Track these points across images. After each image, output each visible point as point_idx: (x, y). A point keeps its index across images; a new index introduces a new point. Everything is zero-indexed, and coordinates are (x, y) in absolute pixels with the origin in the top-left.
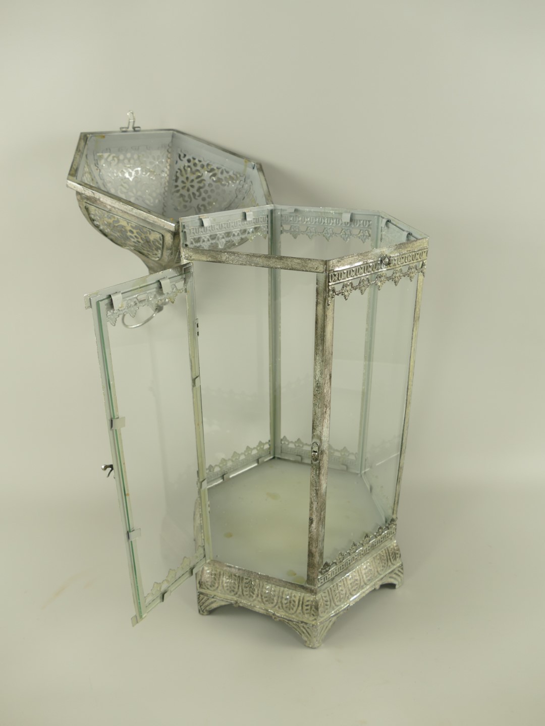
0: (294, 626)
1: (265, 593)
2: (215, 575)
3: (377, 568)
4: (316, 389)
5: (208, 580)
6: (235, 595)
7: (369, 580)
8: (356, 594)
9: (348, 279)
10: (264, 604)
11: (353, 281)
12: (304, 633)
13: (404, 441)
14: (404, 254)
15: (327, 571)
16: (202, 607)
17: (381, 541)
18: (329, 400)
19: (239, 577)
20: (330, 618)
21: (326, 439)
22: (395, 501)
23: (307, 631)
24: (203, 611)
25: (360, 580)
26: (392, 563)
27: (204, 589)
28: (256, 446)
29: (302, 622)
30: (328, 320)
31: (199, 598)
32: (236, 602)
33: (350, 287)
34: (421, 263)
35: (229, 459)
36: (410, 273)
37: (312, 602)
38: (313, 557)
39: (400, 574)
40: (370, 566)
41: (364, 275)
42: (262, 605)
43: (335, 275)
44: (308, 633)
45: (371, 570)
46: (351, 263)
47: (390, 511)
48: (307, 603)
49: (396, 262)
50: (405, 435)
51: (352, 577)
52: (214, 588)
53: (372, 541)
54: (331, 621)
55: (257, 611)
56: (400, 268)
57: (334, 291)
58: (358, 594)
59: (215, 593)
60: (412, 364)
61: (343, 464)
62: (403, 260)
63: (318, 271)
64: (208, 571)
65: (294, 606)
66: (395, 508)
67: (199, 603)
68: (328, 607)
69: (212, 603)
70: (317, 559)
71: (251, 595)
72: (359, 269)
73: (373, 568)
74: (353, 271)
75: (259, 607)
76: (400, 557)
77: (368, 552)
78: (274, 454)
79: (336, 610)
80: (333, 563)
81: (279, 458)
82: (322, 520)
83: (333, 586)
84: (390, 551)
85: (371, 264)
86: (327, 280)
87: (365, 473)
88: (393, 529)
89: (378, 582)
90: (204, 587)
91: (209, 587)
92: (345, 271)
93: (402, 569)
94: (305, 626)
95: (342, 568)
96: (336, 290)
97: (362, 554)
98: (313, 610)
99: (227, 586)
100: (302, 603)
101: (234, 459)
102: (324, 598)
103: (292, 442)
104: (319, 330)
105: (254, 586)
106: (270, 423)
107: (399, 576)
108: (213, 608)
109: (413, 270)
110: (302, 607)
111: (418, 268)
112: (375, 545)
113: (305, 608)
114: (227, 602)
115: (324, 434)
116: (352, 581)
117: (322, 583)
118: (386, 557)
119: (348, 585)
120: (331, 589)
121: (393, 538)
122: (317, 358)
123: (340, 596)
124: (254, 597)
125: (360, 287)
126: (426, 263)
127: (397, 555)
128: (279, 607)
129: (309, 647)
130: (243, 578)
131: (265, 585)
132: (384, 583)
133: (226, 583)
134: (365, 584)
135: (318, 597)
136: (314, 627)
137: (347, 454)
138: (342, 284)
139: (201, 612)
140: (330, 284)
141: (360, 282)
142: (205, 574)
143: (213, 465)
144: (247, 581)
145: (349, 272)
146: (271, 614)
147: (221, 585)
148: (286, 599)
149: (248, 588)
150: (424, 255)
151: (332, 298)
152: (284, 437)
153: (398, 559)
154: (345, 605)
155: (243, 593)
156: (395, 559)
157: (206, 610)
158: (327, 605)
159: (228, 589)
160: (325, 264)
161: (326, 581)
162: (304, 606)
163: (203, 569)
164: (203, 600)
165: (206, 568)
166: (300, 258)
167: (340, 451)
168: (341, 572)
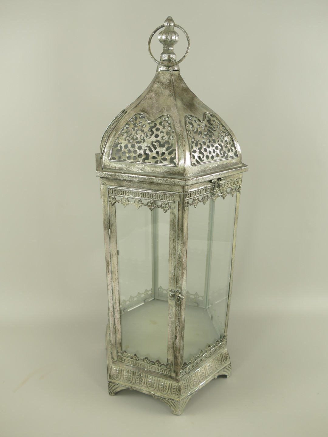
0: (166, 402)
1: (149, 382)
2: (119, 371)
3: (215, 366)
4: (178, 259)
5: (114, 374)
6: (131, 383)
7: (211, 373)
8: (203, 382)
9: (196, 196)
10: (148, 388)
11: (199, 197)
12: (172, 406)
13: (230, 289)
14: (228, 181)
15: (185, 368)
16: (111, 391)
17: (218, 349)
18: (186, 266)
19: (133, 372)
20: (187, 397)
21: (184, 288)
22: (226, 325)
23: (174, 404)
24: (111, 393)
25: (206, 373)
26: (224, 363)
27: (112, 379)
28: (143, 292)
29: (171, 399)
30: (185, 220)
31: (109, 385)
32: (132, 387)
33: (197, 200)
34: (238, 186)
35: (127, 300)
36: (232, 192)
37: (177, 386)
38: (177, 359)
39: (229, 369)
40: (211, 364)
41: (205, 193)
42: (147, 390)
43: (189, 194)
44: (175, 406)
45: (212, 367)
46: (197, 187)
47: (223, 331)
48: (174, 387)
49: (224, 186)
50: (231, 286)
51: (201, 371)
52: (118, 379)
53: (213, 349)
54: (188, 398)
55: (144, 393)
56: (226, 189)
57: (188, 203)
58: (204, 382)
59: (119, 382)
60: (234, 244)
61: (195, 303)
62: (228, 185)
63: (179, 192)
64: (115, 369)
65: (166, 389)
66: (226, 329)
67: (109, 388)
68: (186, 390)
69: (117, 388)
70: (179, 360)
71: (140, 383)
72: (202, 190)
73: (213, 365)
74: (199, 191)
75: (145, 390)
76: (229, 358)
77: (210, 355)
78: (155, 297)
79: (191, 392)
80: (189, 363)
81: (157, 299)
82: (182, 337)
83: (190, 377)
84: (223, 355)
85: (209, 188)
86: (184, 197)
87: (208, 308)
88: (224, 342)
89: (216, 374)
90: (112, 378)
91: (115, 378)
92: (194, 192)
93: (231, 366)
94: (172, 401)
95: (194, 366)
96: (189, 203)
97: (207, 357)
98: (178, 392)
99: (126, 378)
100: (171, 387)
101: (130, 300)
102: (184, 384)
103: (165, 290)
104: (180, 225)
105: (142, 377)
106: (152, 278)
107: (229, 370)
108: (117, 391)
109: (234, 190)
110: (171, 389)
111: (236, 189)
112: (214, 352)
113: (173, 390)
114: (126, 387)
115: (183, 286)
116: (201, 373)
117: (182, 375)
118: (221, 359)
119: (198, 376)
120: (188, 378)
121: (225, 347)
122: (179, 241)
123: (193, 383)
124: (142, 384)
125: (203, 200)
126: (241, 187)
127: (227, 358)
128: (157, 390)
129: (175, 415)
130: (135, 372)
131: (149, 377)
132: (220, 375)
133: (125, 375)
134: (209, 375)
135: (180, 383)
136: (178, 402)
137: (198, 297)
139: (110, 394)
140: (186, 199)
141: (203, 198)
142: (113, 370)
144: (138, 374)
145: (197, 192)
146: (152, 395)
147: (122, 377)
148: (162, 385)
149: (139, 379)
150: (240, 182)
151: (187, 207)
153: (228, 360)
154: (197, 389)
155: (135, 382)
156: (226, 360)
157: (113, 393)
158: (186, 389)
159: (126, 380)
160: (183, 188)
161: (185, 374)
162: (172, 389)
163: (112, 367)
164: (111, 387)
165: (113, 367)
166: (169, 185)
167: (194, 295)
168: (194, 368)
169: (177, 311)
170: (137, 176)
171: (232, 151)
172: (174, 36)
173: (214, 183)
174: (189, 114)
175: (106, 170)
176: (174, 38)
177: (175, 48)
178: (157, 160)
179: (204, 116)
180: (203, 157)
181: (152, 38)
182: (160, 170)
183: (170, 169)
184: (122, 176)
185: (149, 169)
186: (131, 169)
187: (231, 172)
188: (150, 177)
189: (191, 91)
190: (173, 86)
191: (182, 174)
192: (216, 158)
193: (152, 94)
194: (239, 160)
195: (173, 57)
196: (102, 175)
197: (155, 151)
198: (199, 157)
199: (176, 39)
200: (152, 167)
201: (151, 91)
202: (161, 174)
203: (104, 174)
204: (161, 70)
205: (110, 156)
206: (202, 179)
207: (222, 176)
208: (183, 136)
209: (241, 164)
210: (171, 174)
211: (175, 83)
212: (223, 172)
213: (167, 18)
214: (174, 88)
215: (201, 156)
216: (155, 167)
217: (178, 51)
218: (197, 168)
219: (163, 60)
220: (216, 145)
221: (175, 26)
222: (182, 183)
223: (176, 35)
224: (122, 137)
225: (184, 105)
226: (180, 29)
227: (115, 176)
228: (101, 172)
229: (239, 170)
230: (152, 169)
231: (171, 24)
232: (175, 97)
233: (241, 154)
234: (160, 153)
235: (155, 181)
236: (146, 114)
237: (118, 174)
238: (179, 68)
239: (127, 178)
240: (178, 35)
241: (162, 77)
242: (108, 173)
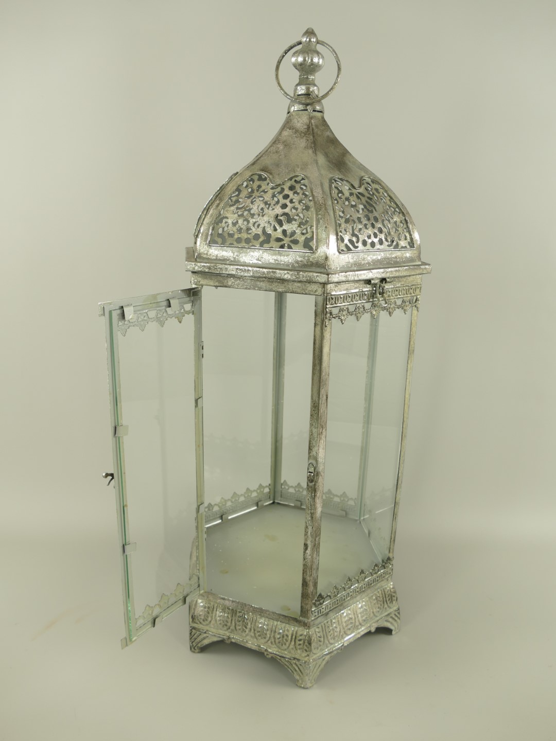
0: (286, 663)
1: (258, 627)
2: (209, 608)
3: (373, 609)
4: (313, 409)
5: (201, 613)
6: (227, 629)
7: (364, 621)
8: (350, 634)
9: (344, 304)
10: (257, 639)
11: (349, 307)
12: (296, 671)
13: (400, 475)
14: (398, 287)
15: (321, 604)
16: (194, 643)
17: (378, 581)
18: (325, 421)
19: (233, 610)
20: (323, 657)
21: (322, 460)
22: (391, 539)
23: (299, 668)
24: (194, 649)
25: (355, 619)
26: (388, 606)
27: (197, 623)
28: (256, 489)
29: (294, 659)
30: (325, 341)
31: (191, 633)
32: (229, 638)
33: (347, 312)
34: (415, 298)
35: (229, 500)
36: (404, 306)
37: (305, 636)
38: (307, 586)
39: (396, 618)
40: (365, 605)
41: (359, 302)
42: (256, 642)
43: (332, 299)
44: (300, 671)
45: (366, 610)
46: (347, 289)
47: (387, 552)
48: (300, 638)
49: (390, 294)
50: (401, 469)
51: (347, 615)
52: (207, 622)
53: (368, 579)
54: (324, 659)
55: (249, 647)
56: (394, 300)
57: (331, 313)
58: (353, 635)
59: (207, 628)
60: (407, 396)
61: (342, 510)
62: (397, 293)
63: (317, 293)
64: (202, 604)
65: (287, 641)
66: (392, 546)
67: (191, 639)
68: (321, 643)
70: (311, 588)
71: (243, 630)
72: (355, 295)
73: (369, 608)
74: (349, 297)
75: (251, 644)
76: (397, 600)
77: (363, 590)
78: (274, 499)
79: (329, 648)
80: (328, 596)
81: (278, 503)
82: (316, 547)
83: (327, 622)
84: (386, 593)
85: (366, 293)
86: (325, 303)
87: (364, 519)
88: (389, 569)
89: (373, 624)
90: (197, 621)
91: (201, 621)
92: (342, 296)
93: (399, 613)
94: (297, 663)
95: (336, 603)
96: (333, 313)
97: (358, 592)
98: (306, 646)
99: (220, 620)
100: (295, 638)
101: (233, 500)
102: (317, 633)
103: (292, 487)
104: (317, 350)
105: (247, 620)
106: (271, 466)
107: (396, 620)
108: (204, 644)
109: (407, 303)
110: (295, 641)
111: (412, 302)
112: (371, 584)
113: (298, 643)
114: (219, 637)
115: (320, 455)
116: (346, 618)
117: (315, 616)
118: (382, 599)
119: (342, 622)
120: (325, 624)
121: (389, 579)
123: (334, 633)
124: (247, 632)
125: (356, 313)
126: (420, 299)
127: (393, 598)
128: (272, 643)
129: (301, 687)
130: (236, 611)
131: (258, 619)
132: (380, 626)
133: (220, 616)
134: (360, 624)
135: (312, 631)
136: (307, 663)
137: (346, 500)
138: (339, 308)
139: (193, 649)
140: (328, 306)
141: (356, 309)
142: (198, 607)
143: (213, 504)
144: (241, 614)
145: (345, 297)
146: (263, 651)
147: (214, 619)
148: (280, 633)
149: (241, 622)
150: (418, 290)
151: (330, 320)
152: (285, 481)
153: (394, 602)
154: (339, 644)
155: (235, 628)
156: (392, 602)
157: (198, 647)
158: (320, 641)
159: (220, 624)
160: (324, 287)
161: (320, 615)
162: (297, 641)
163: (197, 601)
164: (195, 636)
165: (200, 601)
166: (300, 282)
167: (340, 497)
168: (336, 608)
169: (308, 500)
170: (250, 268)
171: (406, 239)
172: (317, 58)
173: (375, 285)
174: (337, 175)
175: (201, 261)
176: (316, 60)
177: (317, 77)
178: (282, 243)
179: (361, 181)
180: (358, 242)
181: (281, 60)
182: (287, 260)
183: (304, 257)
184: (226, 268)
185: (269, 257)
186: (241, 259)
187: (403, 271)
188: (271, 270)
189: (340, 144)
190: (313, 133)
191: (322, 266)
192: (378, 246)
193: (279, 146)
194: (417, 255)
195: (313, 91)
196: (194, 268)
197: (280, 230)
198: (351, 241)
199: (319, 62)
200: (275, 254)
201: (277, 142)
202: (288, 265)
203: (198, 267)
204: (294, 111)
205: (209, 238)
206: (355, 275)
207: (388, 275)
208: (325, 205)
209: (419, 261)
210: (305, 266)
211: (316, 130)
212: (390, 270)
213: (307, 30)
214: (313, 137)
215: (354, 239)
216: (280, 254)
217: (321, 82)
218: (347, 258)
219: (299, 95)
220: (379, 225)
221: (318, 42)
222: (322, 278)
223: (320, 56)
224: (229, 209)
225: (329, 161)
226: (327, 47)
227: (216, 269)
228: (193, 263)
229: (416, 269)
230: (276, 258)
231: (312, 40)
232: (315, 150)
233: (420, 245)
234: (289, 232)
235: (278, 275)
236: (268, 174)
237: (220, 266)
238: (323, 108)
239: (234, 273)
240: (323, 57)
241: (295, 121)
242: (205, 265)
